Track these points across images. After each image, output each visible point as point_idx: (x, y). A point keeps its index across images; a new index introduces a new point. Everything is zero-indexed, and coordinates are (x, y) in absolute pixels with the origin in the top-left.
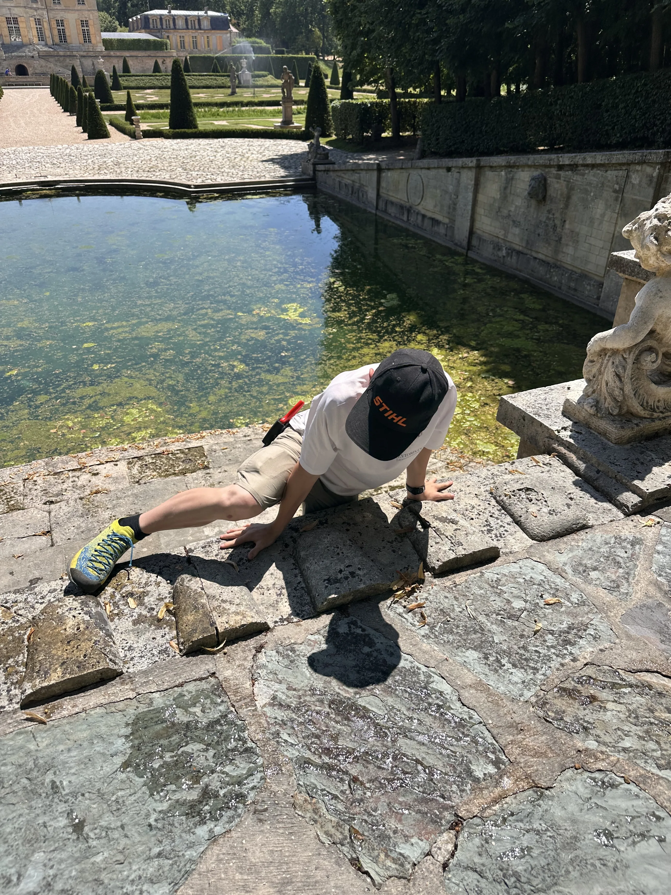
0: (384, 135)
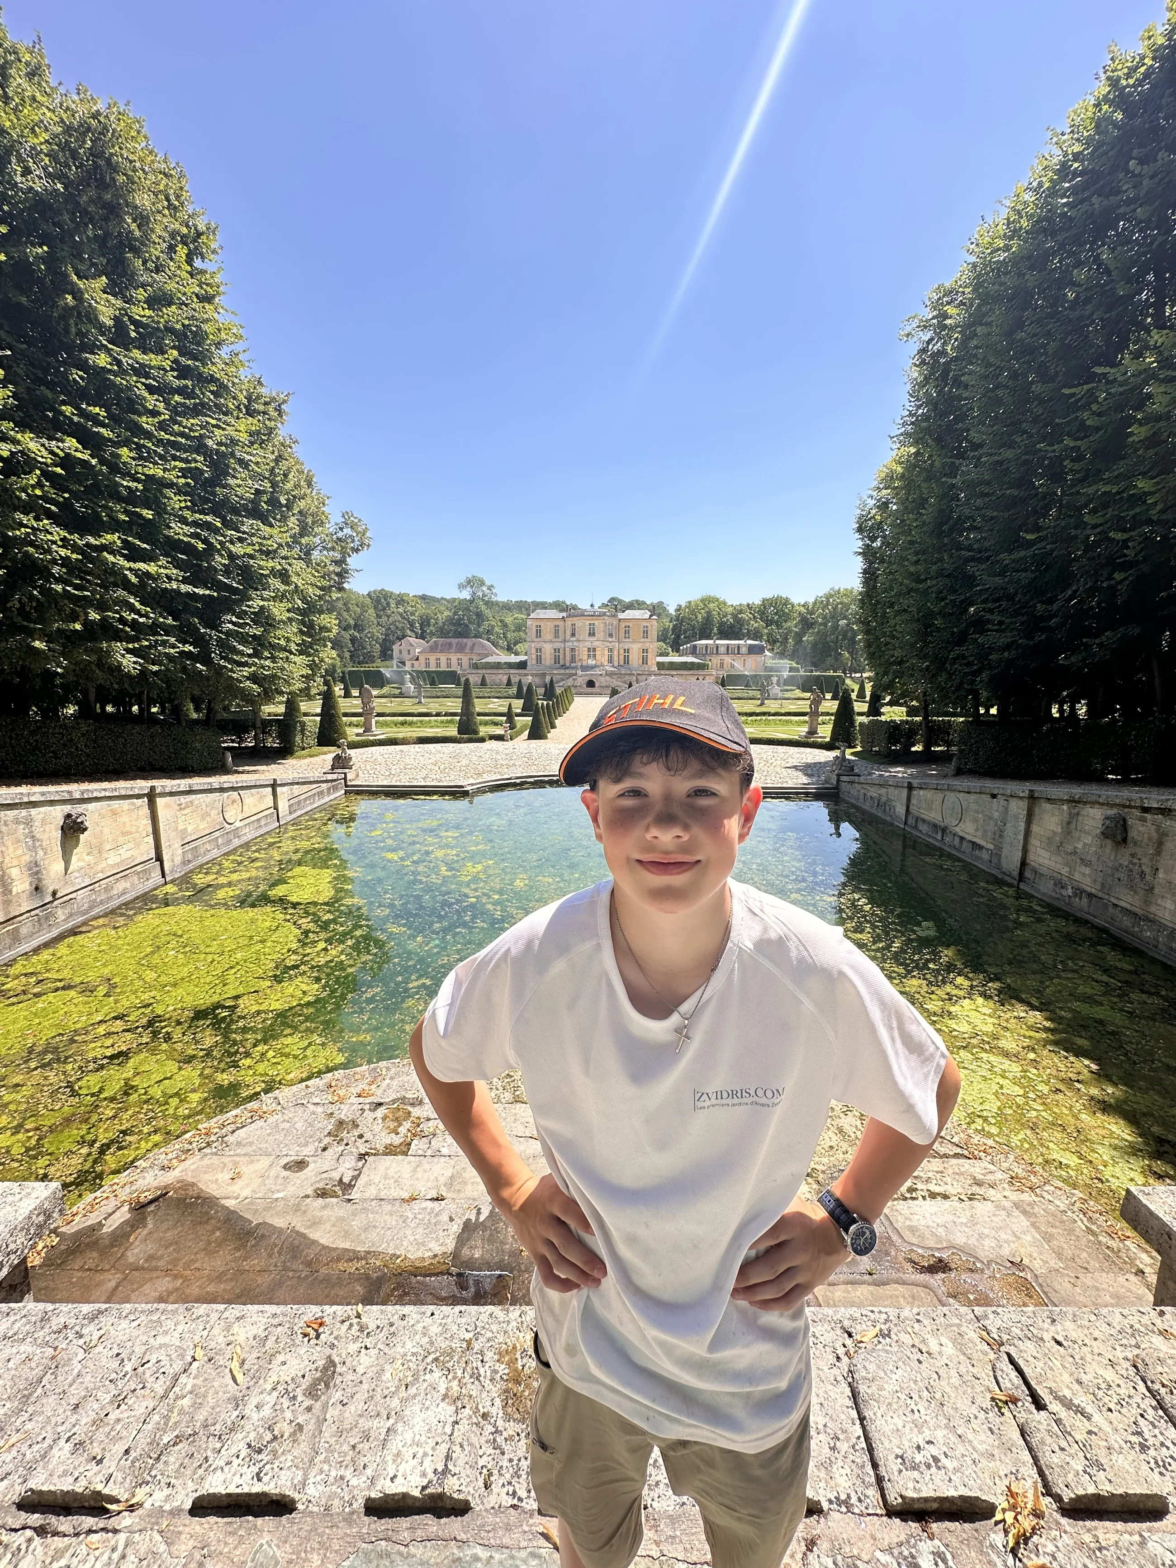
0: (913, 749)
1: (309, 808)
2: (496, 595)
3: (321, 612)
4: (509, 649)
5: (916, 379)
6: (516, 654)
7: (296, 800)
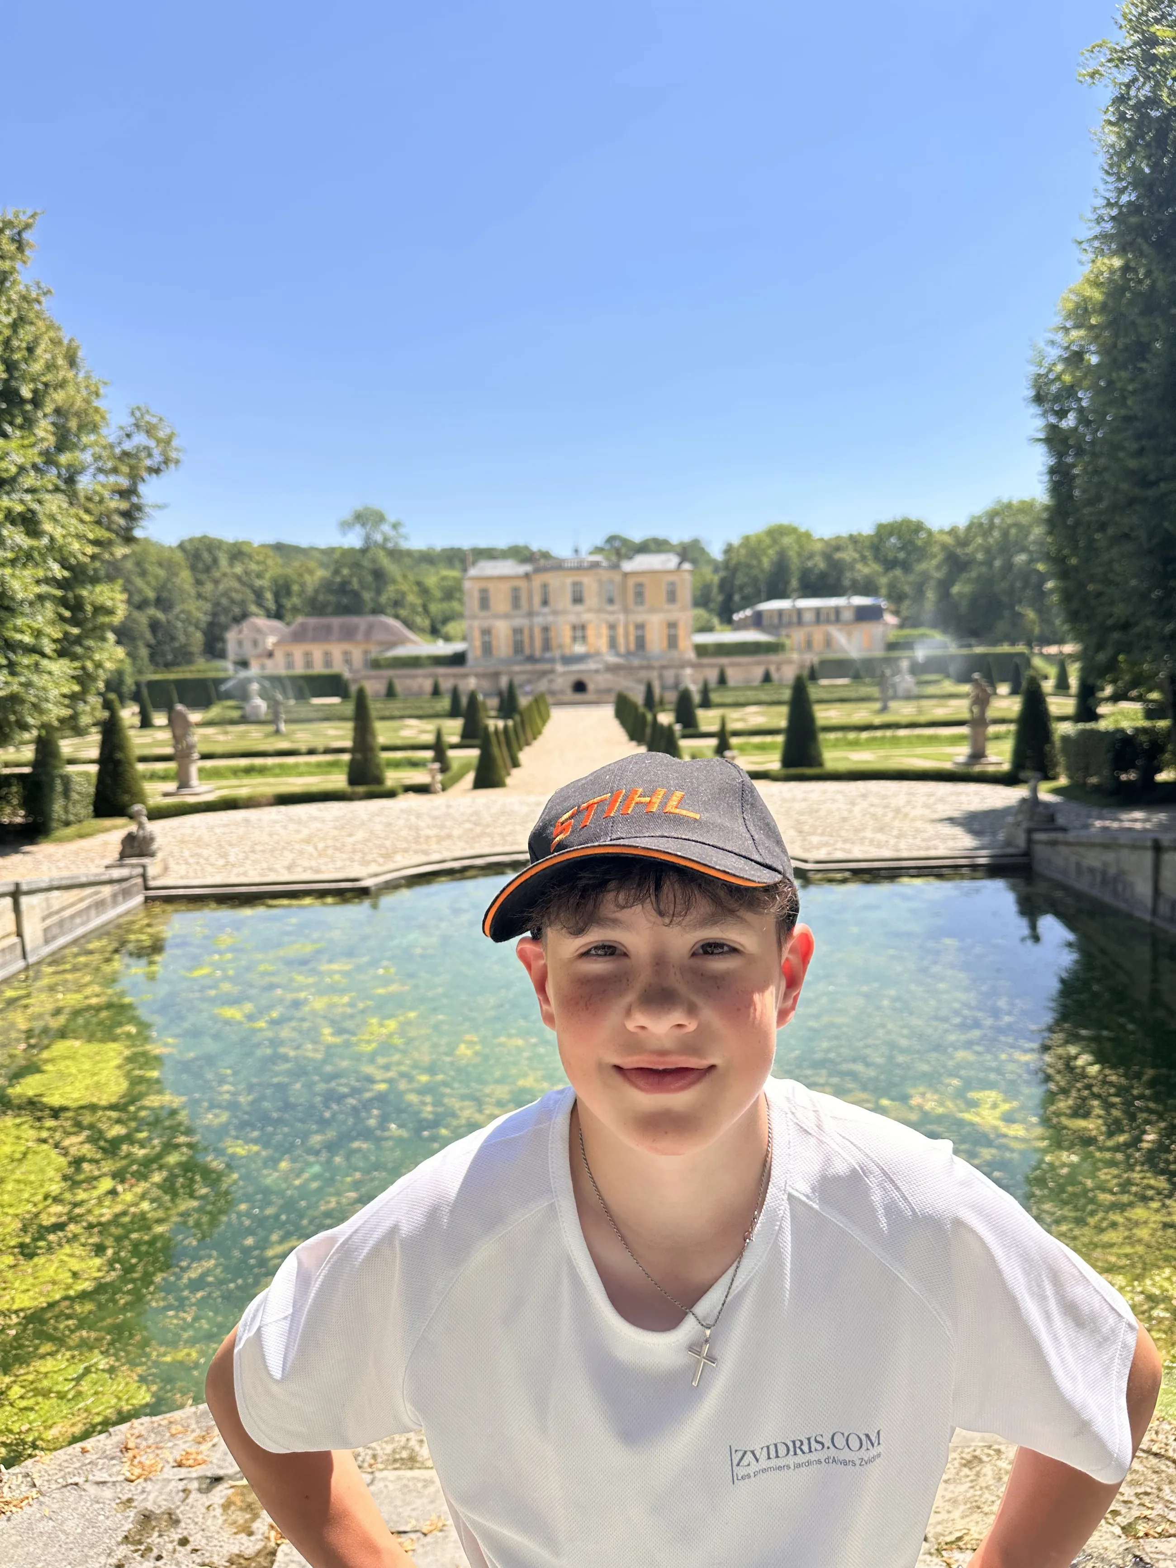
0: (1159, 777)
1: (80, 931)
2: (406, 538)
3: (95, 580)
4: (434, 632)
5: (1113, 146)
6: (447, 639)
7: (55, 919)
